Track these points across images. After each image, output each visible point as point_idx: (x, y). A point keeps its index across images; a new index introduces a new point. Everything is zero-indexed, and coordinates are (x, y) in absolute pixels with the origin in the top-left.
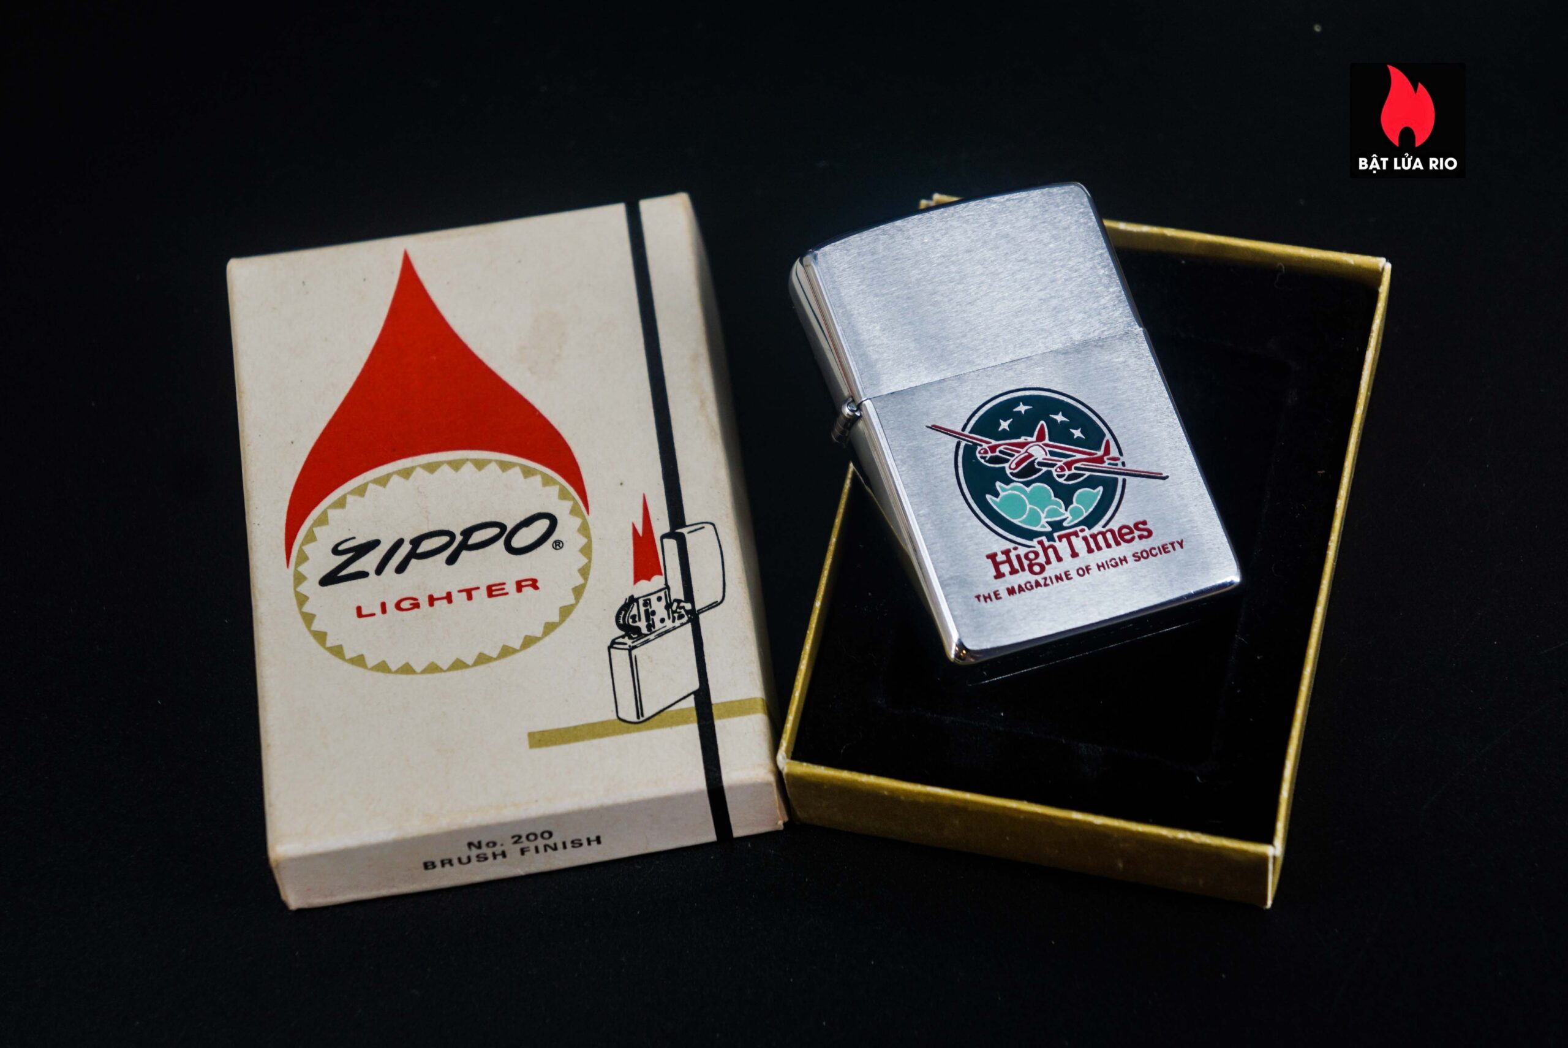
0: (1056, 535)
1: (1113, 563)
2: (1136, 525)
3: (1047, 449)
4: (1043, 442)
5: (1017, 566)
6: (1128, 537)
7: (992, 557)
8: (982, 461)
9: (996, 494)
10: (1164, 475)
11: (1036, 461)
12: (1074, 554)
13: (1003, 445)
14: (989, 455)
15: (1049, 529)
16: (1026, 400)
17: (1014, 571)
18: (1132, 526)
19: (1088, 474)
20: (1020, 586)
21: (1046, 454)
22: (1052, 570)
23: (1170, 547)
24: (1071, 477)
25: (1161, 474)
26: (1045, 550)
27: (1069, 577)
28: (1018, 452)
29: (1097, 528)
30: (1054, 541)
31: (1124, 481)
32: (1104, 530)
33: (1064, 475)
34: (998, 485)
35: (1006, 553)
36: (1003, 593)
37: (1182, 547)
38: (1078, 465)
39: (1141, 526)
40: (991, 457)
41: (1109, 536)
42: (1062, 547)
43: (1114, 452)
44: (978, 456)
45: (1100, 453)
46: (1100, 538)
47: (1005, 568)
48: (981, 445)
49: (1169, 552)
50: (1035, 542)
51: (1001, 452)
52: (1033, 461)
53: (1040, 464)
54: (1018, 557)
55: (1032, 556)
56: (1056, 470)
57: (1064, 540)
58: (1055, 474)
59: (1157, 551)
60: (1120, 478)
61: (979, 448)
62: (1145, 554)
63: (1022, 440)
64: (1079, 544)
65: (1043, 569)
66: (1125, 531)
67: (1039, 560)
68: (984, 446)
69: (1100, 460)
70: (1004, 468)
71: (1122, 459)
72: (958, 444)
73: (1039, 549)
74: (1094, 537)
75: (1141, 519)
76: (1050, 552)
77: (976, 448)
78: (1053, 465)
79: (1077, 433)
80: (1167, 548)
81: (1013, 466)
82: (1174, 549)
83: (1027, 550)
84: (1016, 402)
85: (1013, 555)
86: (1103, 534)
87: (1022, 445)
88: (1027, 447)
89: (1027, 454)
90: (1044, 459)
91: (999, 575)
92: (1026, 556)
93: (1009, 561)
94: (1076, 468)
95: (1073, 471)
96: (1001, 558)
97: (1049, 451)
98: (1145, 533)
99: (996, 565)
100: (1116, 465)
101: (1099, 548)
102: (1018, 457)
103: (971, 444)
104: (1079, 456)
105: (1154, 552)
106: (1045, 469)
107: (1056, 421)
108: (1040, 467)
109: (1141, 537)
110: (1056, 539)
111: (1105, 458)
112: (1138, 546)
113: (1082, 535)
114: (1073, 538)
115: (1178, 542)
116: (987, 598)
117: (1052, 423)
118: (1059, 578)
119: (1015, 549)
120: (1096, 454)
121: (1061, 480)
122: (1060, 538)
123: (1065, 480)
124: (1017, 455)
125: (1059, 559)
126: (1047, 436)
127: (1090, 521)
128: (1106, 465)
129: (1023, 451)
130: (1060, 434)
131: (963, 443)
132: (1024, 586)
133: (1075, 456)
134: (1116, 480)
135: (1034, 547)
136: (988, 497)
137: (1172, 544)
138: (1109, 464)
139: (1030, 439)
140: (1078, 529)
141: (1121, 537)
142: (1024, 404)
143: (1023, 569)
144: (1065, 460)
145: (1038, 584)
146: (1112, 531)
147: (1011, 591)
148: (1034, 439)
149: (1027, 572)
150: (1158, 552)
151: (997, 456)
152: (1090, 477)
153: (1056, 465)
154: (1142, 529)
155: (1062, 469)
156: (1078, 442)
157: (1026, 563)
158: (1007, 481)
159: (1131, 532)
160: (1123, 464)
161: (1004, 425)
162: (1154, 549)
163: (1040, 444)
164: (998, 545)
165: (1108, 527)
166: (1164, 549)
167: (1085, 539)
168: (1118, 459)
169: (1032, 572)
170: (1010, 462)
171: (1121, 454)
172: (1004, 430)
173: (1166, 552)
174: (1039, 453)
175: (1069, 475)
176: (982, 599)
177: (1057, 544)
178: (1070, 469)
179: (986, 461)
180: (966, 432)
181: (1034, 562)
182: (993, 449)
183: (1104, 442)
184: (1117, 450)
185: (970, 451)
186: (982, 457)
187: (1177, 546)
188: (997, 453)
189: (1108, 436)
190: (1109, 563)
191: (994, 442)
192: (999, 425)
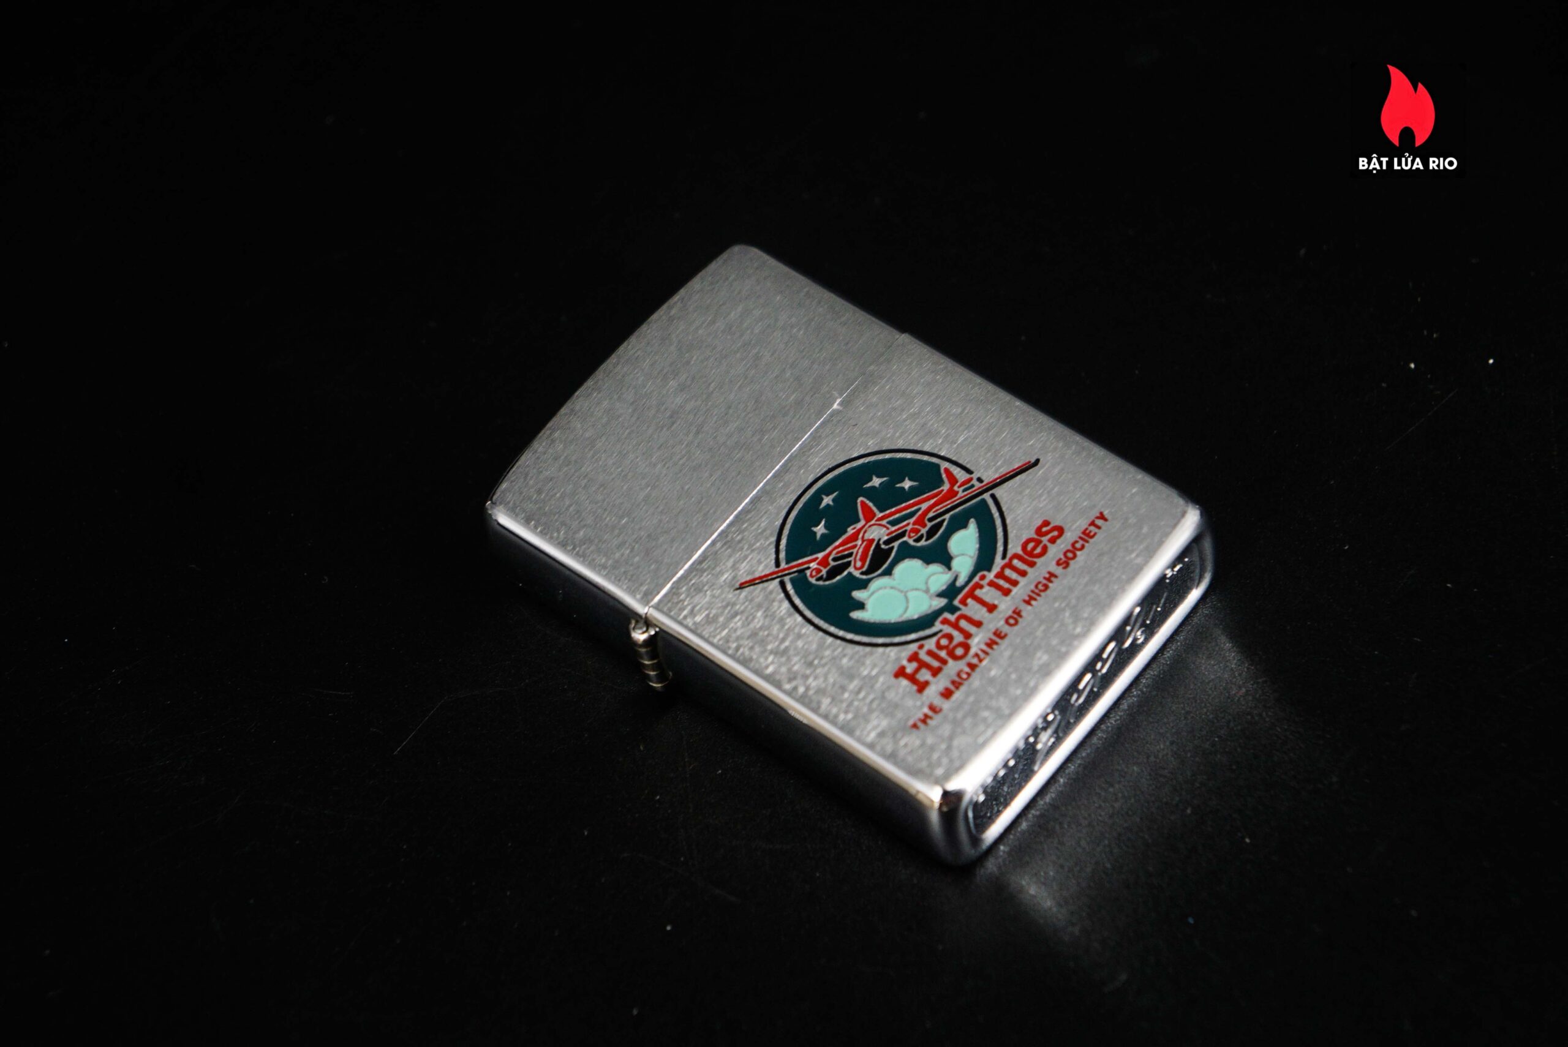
0: (956, 602)
1: (1040, 587)
2: (1039, 531)
3: (884, 522)
4: (876, 519)
5: (935, 664)
6: (1038, 550)
7: (900, 673)
8: (821, 583)
9: (861, 606)
10: (1033, 460)
11: (881, 542)
12: (992, 608)
13: (833, 550)
14: (824, 572)
15: (943, 602)
16: (826, 490)
17: (935, 672)
18: (1035, 536)
19: (947, 516)
20: (953, 682)
21: (888, 528)
22: (977, 642)
23: (1092, 528)
24: (931, 533)
25: (1030, 462)
26: (955, 626)
27: (1003, 634)
28: (855, 546)
29: (999, 562)
30: (958, 609)
31: (993, 496)
32: (1006, 560)
33: (921, 537)
34: (858, 595)
35: (914, 658)
36: (938, 701)
37: (1106, 520)
38: (931, 514)
39: (1044, 529)
40: (828, 572)
41: (1015, 562)
42: (973, 609)
43: (960, 475)
44: (813, 581)
45: (946, 487)
46: (1008, 572)
47: (924, 675)
48: (809, 568)
49: (1095, 534)
50: (938, 626)
51: (835, 560)
52: (878, 545)
53: (887, 542)
54: (930, 653)
55: (944, 642)
56: (910, 537)
57: (969, 601)
58: (911, 542)
59: (1081, 542)
60: (986, 496)
61: (808, 572)
62: (1070, 555)
63: (850, 531)
64: (987, 593)
65: (967, 647)
66: (1030, 546)
67: (955, 642)
68: (813, 565)
69: (952, 493)
70: (850, 574)
71: (975, 476)
72: (783, 585)
73: (947, 629)
74: (1000, 575)
75: (1039, 523)
76: (963, 624)
77: (806, 575)
78: (903, 535)
79: (907, 484)
80: (1090, 532)
81: (859, 564)
82: (1099, 527)
83: (934, 639)
84: (817, 498)
85: (923, 655)
86: (1009, 565)
87: (854, 537)
88: (860, 536)
89: (865, 543)
90: (888, 535)
91: (922, 687)
92: (939, 646)
93: (923, 665)
94: (930, 520)
95: (929, 525)
96: (910, 668)
97: (889, 523)
98: (1055, 533)
99: (912, 678)
100: (973, 486)
101: (1015, 583)
102: (858, 551)
103: (796, 574)
104: (924, 506)
105: (1078, 546)
106: (896, 544)
107: (874, 487)
108: (891, 546)
109: (1053, 541)
110: (961, 606)
111: (956, 488)
112: (1056, 551)
113: (984, 582)
114: (978, 592)
115: (1098, 518)
116: (925, 720)
117: (872, 494)
118: (991, 644)
119: (921, 647)
120: (942, 491)
121: (923, 543)
122: (963, 602)
123: (926, 540)
124: (855, 551)
125: (978, 624)
126: (874, 509)
127: (984, 561)
128: (960, 494)
129: (859, 542)
130: (888, 498)
131: (787, 579)
132: (957, 679)
133: (920, 509)
134: (984, 501)
135: (941, 631)
136: (856, 615)
137: (1093, 524)
138: (964, 491)
139: (859, 526)
140: (976, 579)
141: (1031, 554)
142: (828, 495)
143: (944, 662)
144: (912, 520)
145: (972, 667)
146: (1016, 556)
147: (947, 694)
148: (863, 522)
149: (951, 662)
150: (1084, 543)
151: (834, 567)
152: (952, 518)
153: (906, 531)
154: (1048, 531)
155: (917, 531)
156: (914, 492)
157: (943, 654)
158: (863, 585)
159: (1038, 542)
160: (980, 480)
161: (820, 530)
162: (1076, 542)
163: (873, 522)
164: (897, 656)
165: (1009, 555)
166: (1087, 536)
167: (992, 584)
168: (971, 479)
169: (956, 658)
170: (853, 563)
171: (969, 471)
172: (823, 535)
173: (1092, 537)
174: (878, 533)
175: (928, 532)
176: (920, 724)
177: (965, 610)
178: (924, 526)
179: (826, 580)
180: (783, 565)
181: (951, 646)
182: (824, 562)
183: (942, 471)
184: (963, 472)
185: (801, 584)
186: (818, 580)
187: (1099, 522)
188: (832, 564)
189: (945, 465)
190: (1037, 591)
191: (820, 555)
192: (815, 533)
